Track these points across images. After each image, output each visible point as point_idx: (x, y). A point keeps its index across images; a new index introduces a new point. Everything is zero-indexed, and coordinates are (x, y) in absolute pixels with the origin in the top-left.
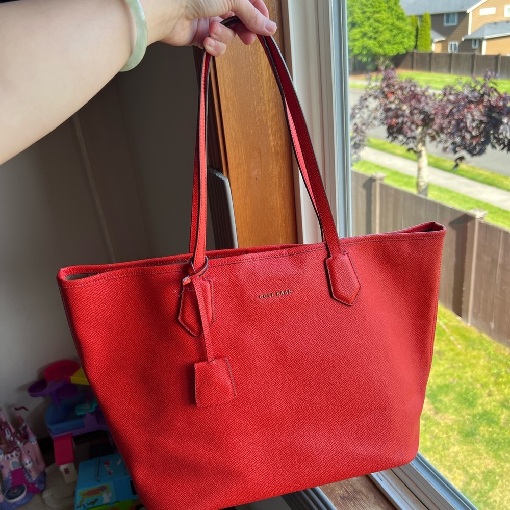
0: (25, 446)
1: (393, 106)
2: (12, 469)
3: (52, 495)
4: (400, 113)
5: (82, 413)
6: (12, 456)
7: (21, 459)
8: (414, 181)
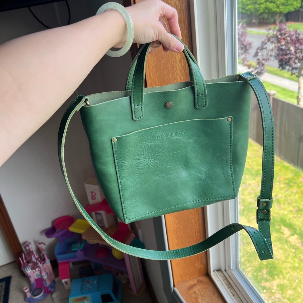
0: (43, 266)
1: (284, 47)
2: (36, 278)
3: (57, 296)
4: (288, 52)
5: (76, 249)
6: (36, 271)
7: (41, 272)
8: (296, 95)
